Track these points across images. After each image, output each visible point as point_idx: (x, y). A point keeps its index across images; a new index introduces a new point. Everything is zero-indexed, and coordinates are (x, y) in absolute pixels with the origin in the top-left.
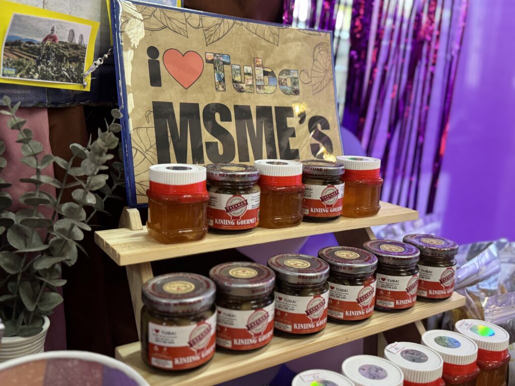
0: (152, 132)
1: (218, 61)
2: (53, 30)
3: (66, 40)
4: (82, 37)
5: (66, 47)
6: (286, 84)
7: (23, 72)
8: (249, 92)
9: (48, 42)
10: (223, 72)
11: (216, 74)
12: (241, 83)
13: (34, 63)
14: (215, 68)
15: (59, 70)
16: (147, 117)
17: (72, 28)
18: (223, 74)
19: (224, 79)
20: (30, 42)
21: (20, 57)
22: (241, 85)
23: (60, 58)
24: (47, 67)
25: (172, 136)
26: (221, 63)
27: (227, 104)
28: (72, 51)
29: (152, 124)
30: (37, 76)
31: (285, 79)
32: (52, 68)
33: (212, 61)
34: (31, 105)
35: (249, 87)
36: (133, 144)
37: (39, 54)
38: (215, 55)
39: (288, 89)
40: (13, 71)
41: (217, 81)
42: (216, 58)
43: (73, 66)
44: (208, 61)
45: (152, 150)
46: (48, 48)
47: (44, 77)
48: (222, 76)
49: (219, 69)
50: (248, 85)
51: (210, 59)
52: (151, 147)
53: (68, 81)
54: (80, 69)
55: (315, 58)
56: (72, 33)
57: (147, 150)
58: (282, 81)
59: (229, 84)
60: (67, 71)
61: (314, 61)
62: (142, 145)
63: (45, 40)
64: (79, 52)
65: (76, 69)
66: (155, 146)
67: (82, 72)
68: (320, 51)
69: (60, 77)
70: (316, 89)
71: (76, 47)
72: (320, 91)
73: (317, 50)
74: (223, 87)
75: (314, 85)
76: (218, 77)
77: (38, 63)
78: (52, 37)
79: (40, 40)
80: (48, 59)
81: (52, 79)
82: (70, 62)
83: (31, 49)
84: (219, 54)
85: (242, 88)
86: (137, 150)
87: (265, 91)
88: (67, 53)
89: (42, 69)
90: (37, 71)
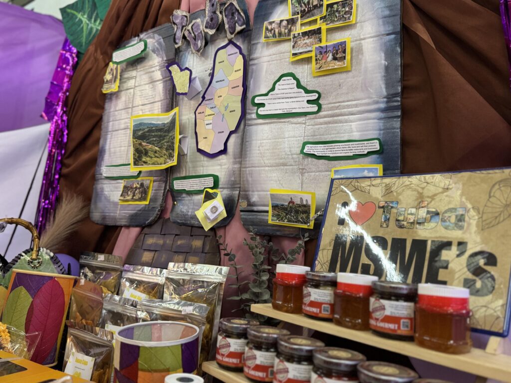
0: (330, 252)
1: (389, 206)
2: (291, 199)
3: (299, 203)
4: (307, 201)
5: (300, 206)
6: (449, 221)
7: (280, 219)
8: (408, 228)
9: (291, 205)
10: (390, 214)
11: (383, 216)
12: (403, 221)
13: (285, 215)
14: (384, 212)
15: (297, 218)
16: (330, 243)
17: (301, 197)
18: (389, 215)
19: (389, 219)
20: (282, 205)
21: (279, 212)
22: (403, 223)
23: (297, 212)
24: (291, 216)
25: (341, 257)
26: (390, 207)
27: (386, 237)
28: (303, 208)
29: (332, 248)
30: (286, 220)
31: (450, 217)
32: (293, 217)
33: (383, 207)
34: (292, 236)
35: (409, 224)
36: (318, 259)
37: (287, 210)
38: (386, 202)
39: (451, 225)
40: (276, 219)
41: (383, 220)
42: (386, 204)
43: (304, 216)
44: (380, 207)
45: (327, 263)
46: (291, 207)
47: (289, 221)
48: (388, 217)
49: (387, 212)
50: (409, 223)
51: (381, 206)
52: (327, 262)
53: (302, 223)
54: (308, 217)
55: (492, 194)
56: (301, 199)
57: (324, 263)
58: (446, 218)
59: (392, 223)
60: (301, 218)
61: (490, 197)
62: (322, 260)
63: (289, 203)
64: (307, 208)
65: (306, 217)
66: (329, 262)
67: (309, 218)
68: (500, 187)
69: (298, 221)
70: (487, 224)
71: (305, 206)
72: (493, 226)
73: (497, 187)
74: (386, 225)
75: (485, 220)
76: (384, 218)
77: (287, 214)
78: (291, 202)
79: (287, 204)
80: (291, 212)
81: (294, 222)
82: (303, 214)
83: (283, 208)
84: (390, 202)
85: (403, 225)
86: (319, 262)
87: (425, 227)
88: (300, 209)
89: (289, 217)
90: (286, 218)
